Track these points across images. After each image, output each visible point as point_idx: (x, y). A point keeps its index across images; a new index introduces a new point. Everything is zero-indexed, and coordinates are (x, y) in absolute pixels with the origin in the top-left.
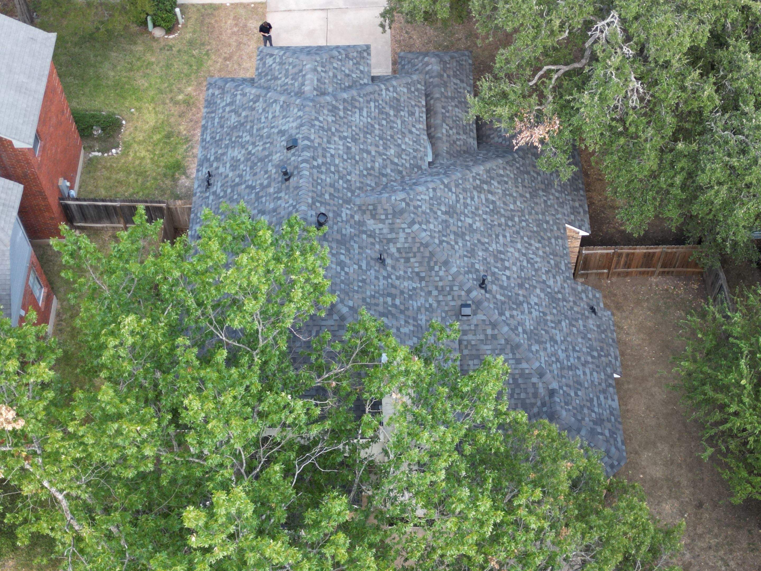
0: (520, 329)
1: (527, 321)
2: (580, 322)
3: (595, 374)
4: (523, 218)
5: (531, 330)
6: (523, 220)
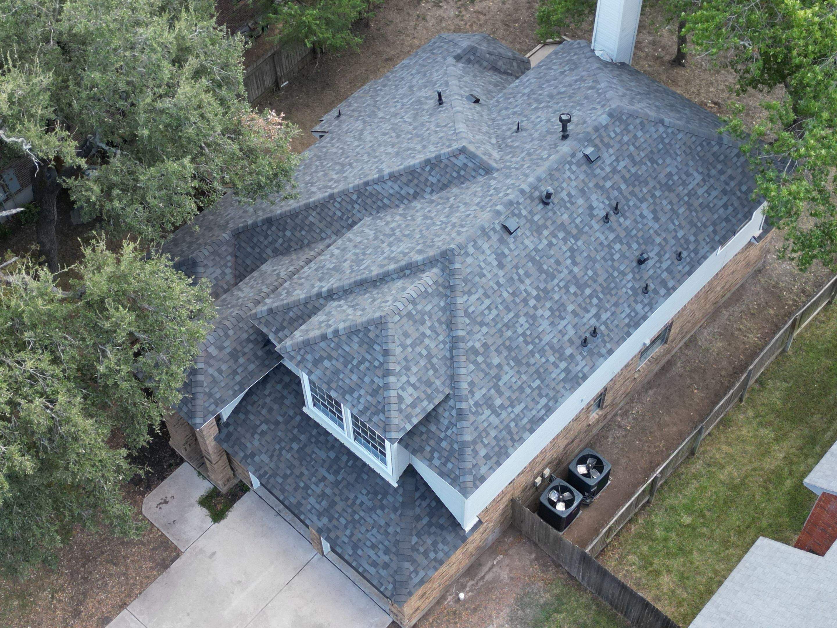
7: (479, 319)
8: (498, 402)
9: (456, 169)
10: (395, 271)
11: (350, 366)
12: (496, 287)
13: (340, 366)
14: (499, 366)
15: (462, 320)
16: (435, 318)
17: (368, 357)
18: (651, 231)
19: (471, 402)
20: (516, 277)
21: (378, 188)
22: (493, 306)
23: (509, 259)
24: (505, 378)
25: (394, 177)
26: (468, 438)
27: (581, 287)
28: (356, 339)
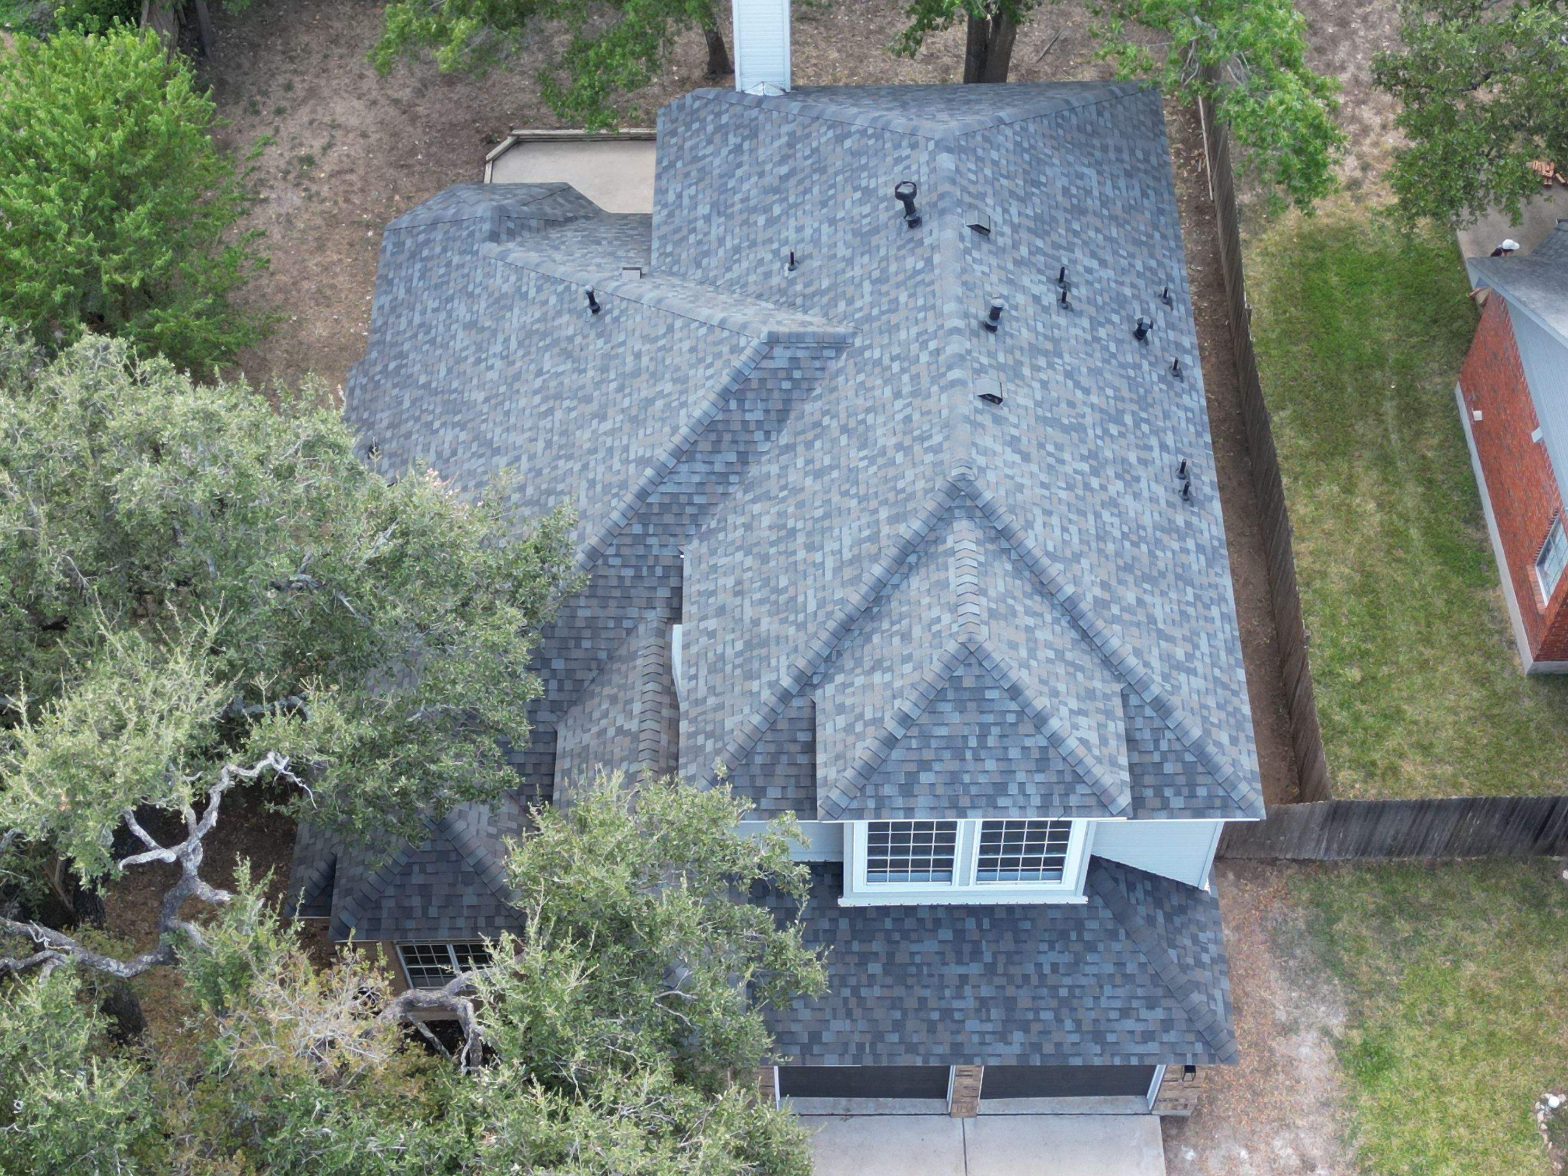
7: (1068, 554)
8: (1180, 654)
9: (782, 374)
10: (890, 572)
11: (969, 755)
12: (1046, 493)
13: (954, 766)
14: (1140, 602)
15: (1055, 569)
16: (1018, 594)
17: (990, 718)
18: (1113, 285)
19: (1158, 679)
20: (1051, 460)
21: (669, 488)
22: (1066, 524)
23: (1024, 440)
24: (1158, 613)
25: (683, 454)
26: (1196, 733)
27: (1119, 421)
28: (947, 707)
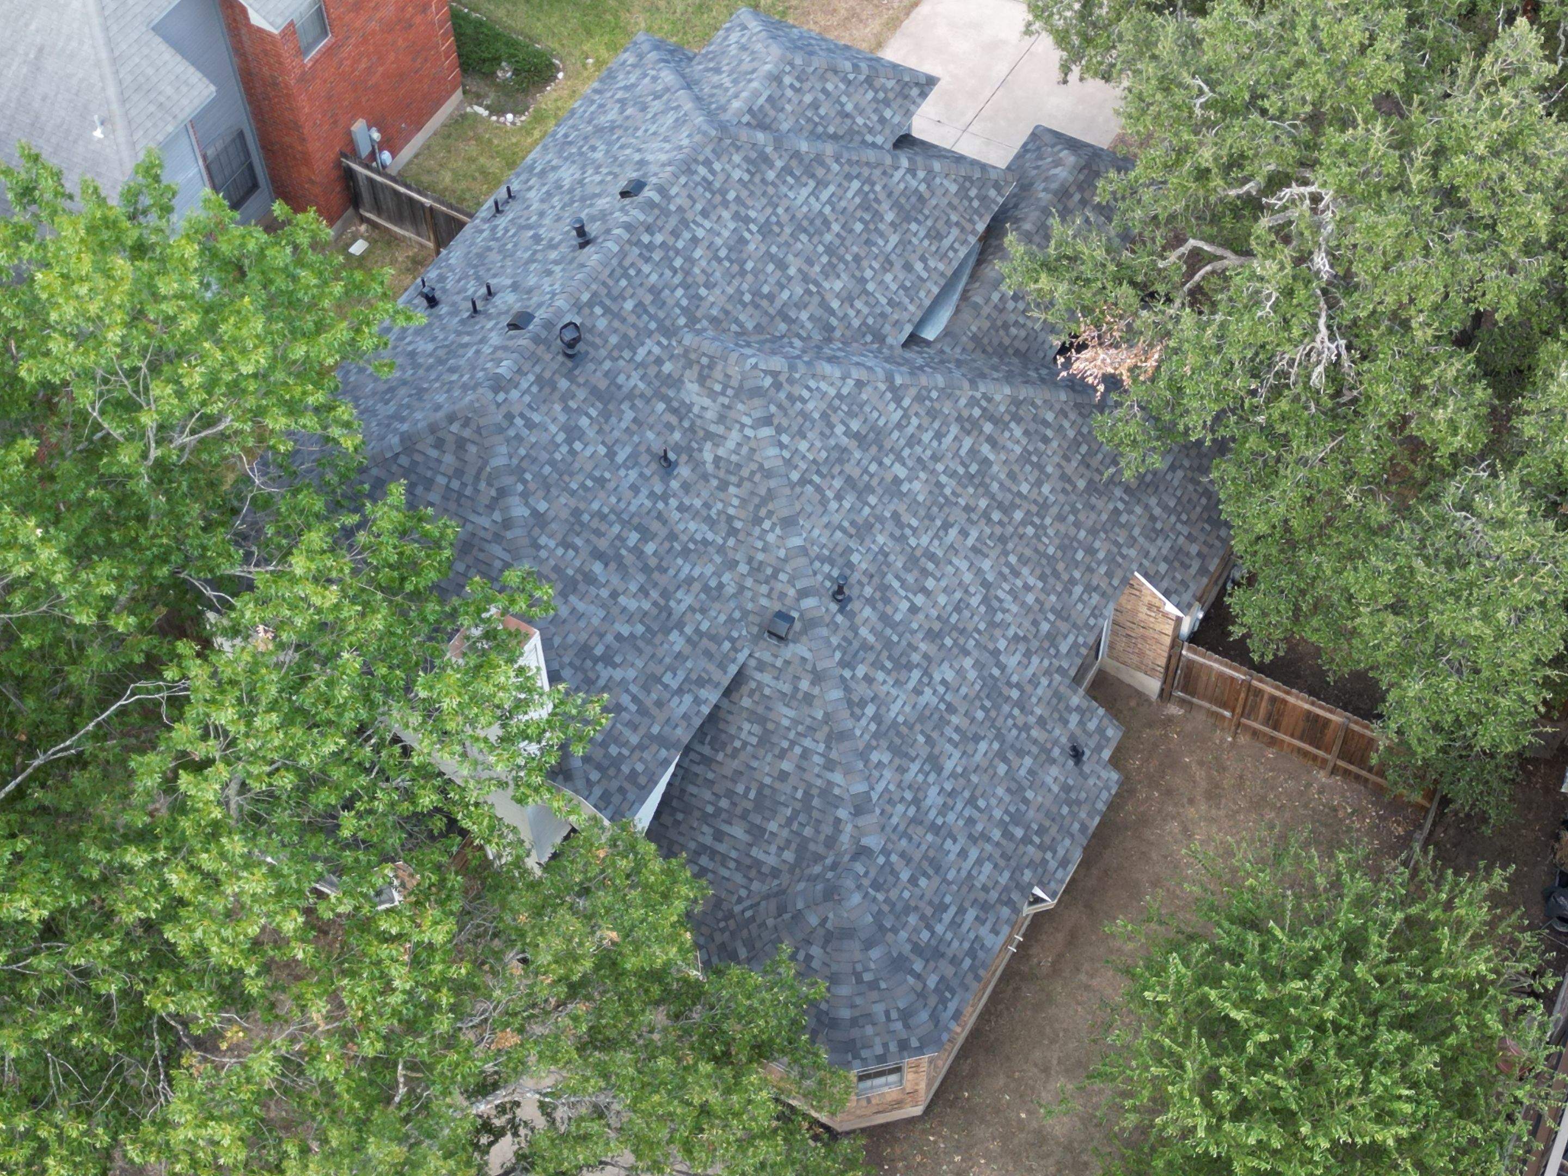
0: (870, 710)
1: (899, 703)
2: (1028, 761)
3: (988, 867)
4: (1037, 520)
5: (894, 721)
6: (1032, 524)
